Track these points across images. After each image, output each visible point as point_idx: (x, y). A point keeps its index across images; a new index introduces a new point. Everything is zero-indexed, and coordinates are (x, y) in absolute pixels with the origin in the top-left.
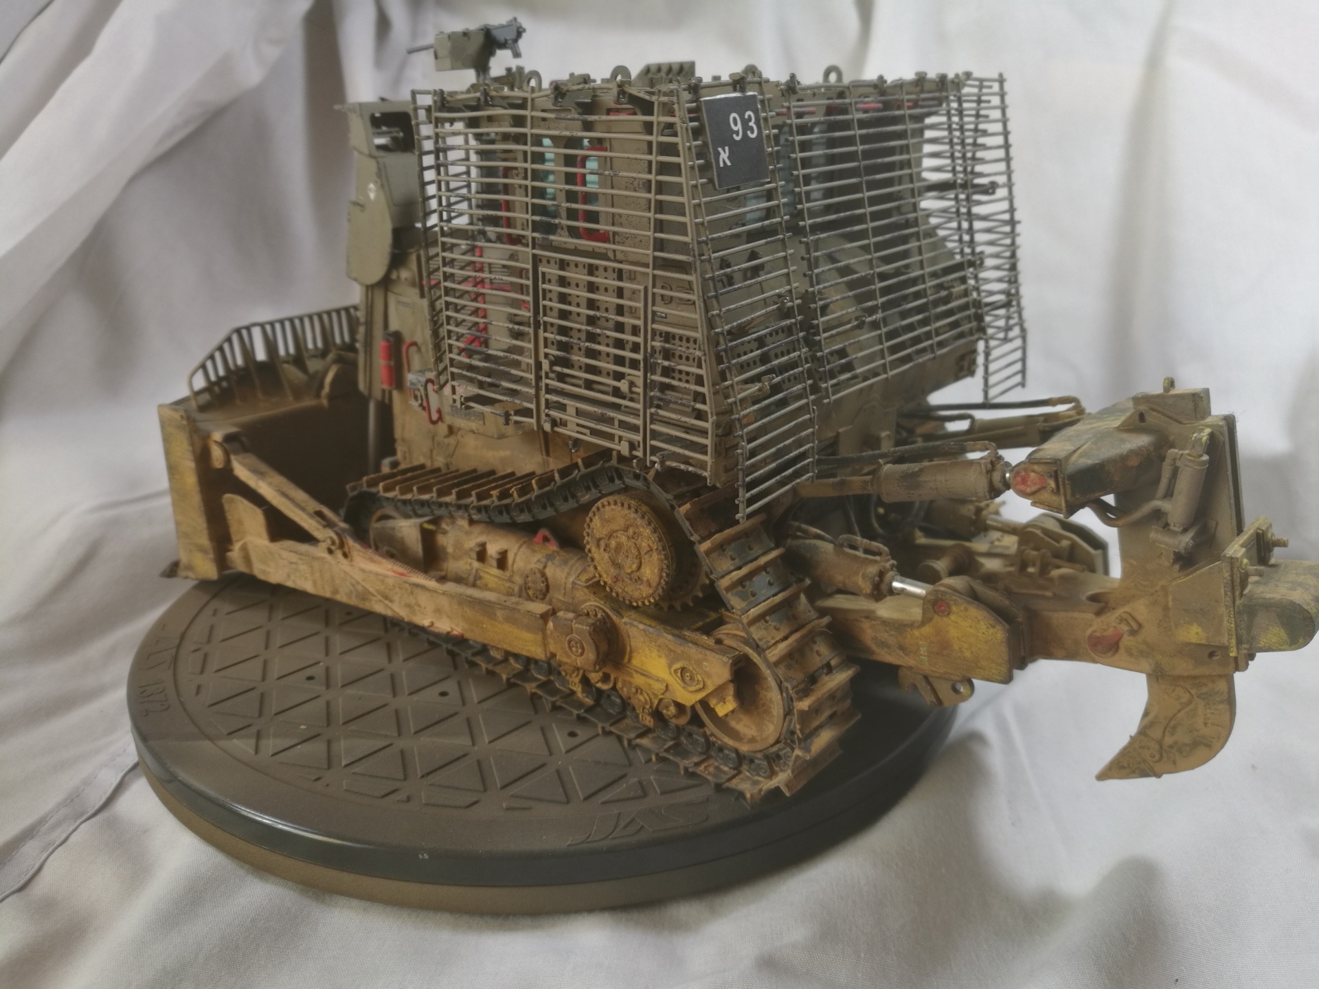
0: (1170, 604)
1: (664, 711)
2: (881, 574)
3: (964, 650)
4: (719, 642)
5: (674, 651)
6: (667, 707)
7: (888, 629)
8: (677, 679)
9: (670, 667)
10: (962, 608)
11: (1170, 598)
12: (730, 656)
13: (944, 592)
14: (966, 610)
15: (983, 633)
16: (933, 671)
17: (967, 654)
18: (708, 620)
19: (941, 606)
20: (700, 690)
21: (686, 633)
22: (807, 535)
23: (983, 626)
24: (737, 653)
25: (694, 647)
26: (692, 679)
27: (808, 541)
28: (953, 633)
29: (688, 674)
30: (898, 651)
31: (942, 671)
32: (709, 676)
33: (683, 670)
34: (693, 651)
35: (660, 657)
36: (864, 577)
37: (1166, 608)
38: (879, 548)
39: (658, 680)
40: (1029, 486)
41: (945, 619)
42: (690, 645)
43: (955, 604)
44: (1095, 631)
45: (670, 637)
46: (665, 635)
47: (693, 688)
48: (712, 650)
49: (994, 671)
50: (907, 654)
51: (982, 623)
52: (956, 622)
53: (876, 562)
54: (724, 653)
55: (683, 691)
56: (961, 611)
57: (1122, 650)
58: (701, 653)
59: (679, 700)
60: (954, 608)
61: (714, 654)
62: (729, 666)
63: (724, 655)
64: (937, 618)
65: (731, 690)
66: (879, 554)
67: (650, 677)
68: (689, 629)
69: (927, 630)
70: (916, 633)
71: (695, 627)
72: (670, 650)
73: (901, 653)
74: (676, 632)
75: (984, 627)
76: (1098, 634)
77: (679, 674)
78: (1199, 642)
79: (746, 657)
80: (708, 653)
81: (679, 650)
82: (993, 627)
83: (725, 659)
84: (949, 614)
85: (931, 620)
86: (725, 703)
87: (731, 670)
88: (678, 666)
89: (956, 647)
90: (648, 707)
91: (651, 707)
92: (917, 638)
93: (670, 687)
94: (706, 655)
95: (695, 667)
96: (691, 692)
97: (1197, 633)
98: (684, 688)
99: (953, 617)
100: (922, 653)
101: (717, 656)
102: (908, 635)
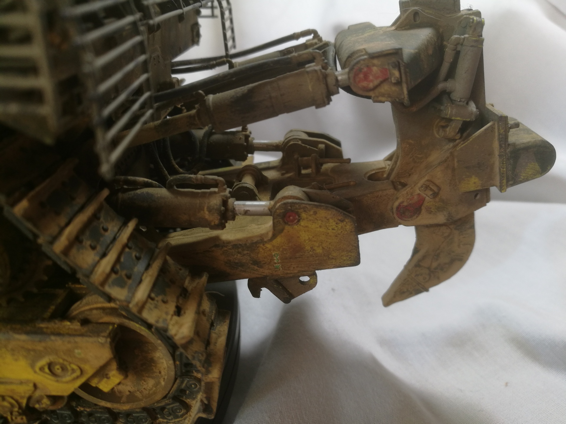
0: (456, 164)
1: (37, 406)
2: (225, 203)
3: (315, 248)
4: (85, 322)
5: (34, 350)
6: (39, 401)
7: (240, 250)
8: (47, 376)
9: (32, 366)
10: (311, 213)
11: (456, 160)
12: (106, 334)
13: (293, 203)
14: (315, 213)
15: (333, 229)
16: (287, 274)
17: (319, 251)
18: (59, 300)
19: (289, 217)
20: (78, 377)
21: (43, 325)
22: (136, 185)
23: (332, 223)
24: (111, 327)
25: (58, 338)
26: (64, 369)
27: (139, 191)
28: (304, 236)
29: (58, 367)
30: (252, 266)
31: (296, 271)
32: (85, 361)
33: (50, 366)
34: (58, 342)
35: (16, 360)
36: (210, 210)
37: (454, 170)
38: (216, 180)
39: (21, 383)
40: (372, 81)
41: (295, 227)
42: (53, 338)
43: (305, 211)
44: (403, 202)
45: (23, 337)
46: (17, 336)
47: (68, 378)
48: (82, 335)
49: (345, 258)
50: (261, 267)
51: (331, 221)
52: (307, 227)
53: (215, 193)
54: (97, 333)
55: (56, 384)
56: (310, 215)
57: (423, 211)
58: (69, 342)
59: (54, 393)
60: (304, 215)
61: (86, 339)
62: (108, 345)
63: (98, 336)
64: (287, 228)
65: (114, 365)
66: (216, 185)
67: (11, 383)
68: (43, 320)
69: (279, 240)
70: (269, 246)
71: (48, 314)
72: (28, 350)
73: (256, 267)
74: (29, 328)
75: (334, 223)
76: (405, 204)
77: (47, 370)
78: (476, 189)
79: (122, 328)
80: (78, 339)
81: (40, 347)
82: (342, 221)
83: (101, 340)
84: (299, 221)
85: (282, 230)
86: (108, 378)
87: (111, 348)
88: (43, 362)
89: (308, 248)
90: (16, 409)
91: (20, 407)
92: (270, 250)
93: (39, 385)
94: (76, 342)
95: (66, 358)
96: (67, 382)
97: (475, 183)
98: (57, 381)
99: (302, 223)
100: (275, 261)
101: (91, 340)
102: (261, 250)
